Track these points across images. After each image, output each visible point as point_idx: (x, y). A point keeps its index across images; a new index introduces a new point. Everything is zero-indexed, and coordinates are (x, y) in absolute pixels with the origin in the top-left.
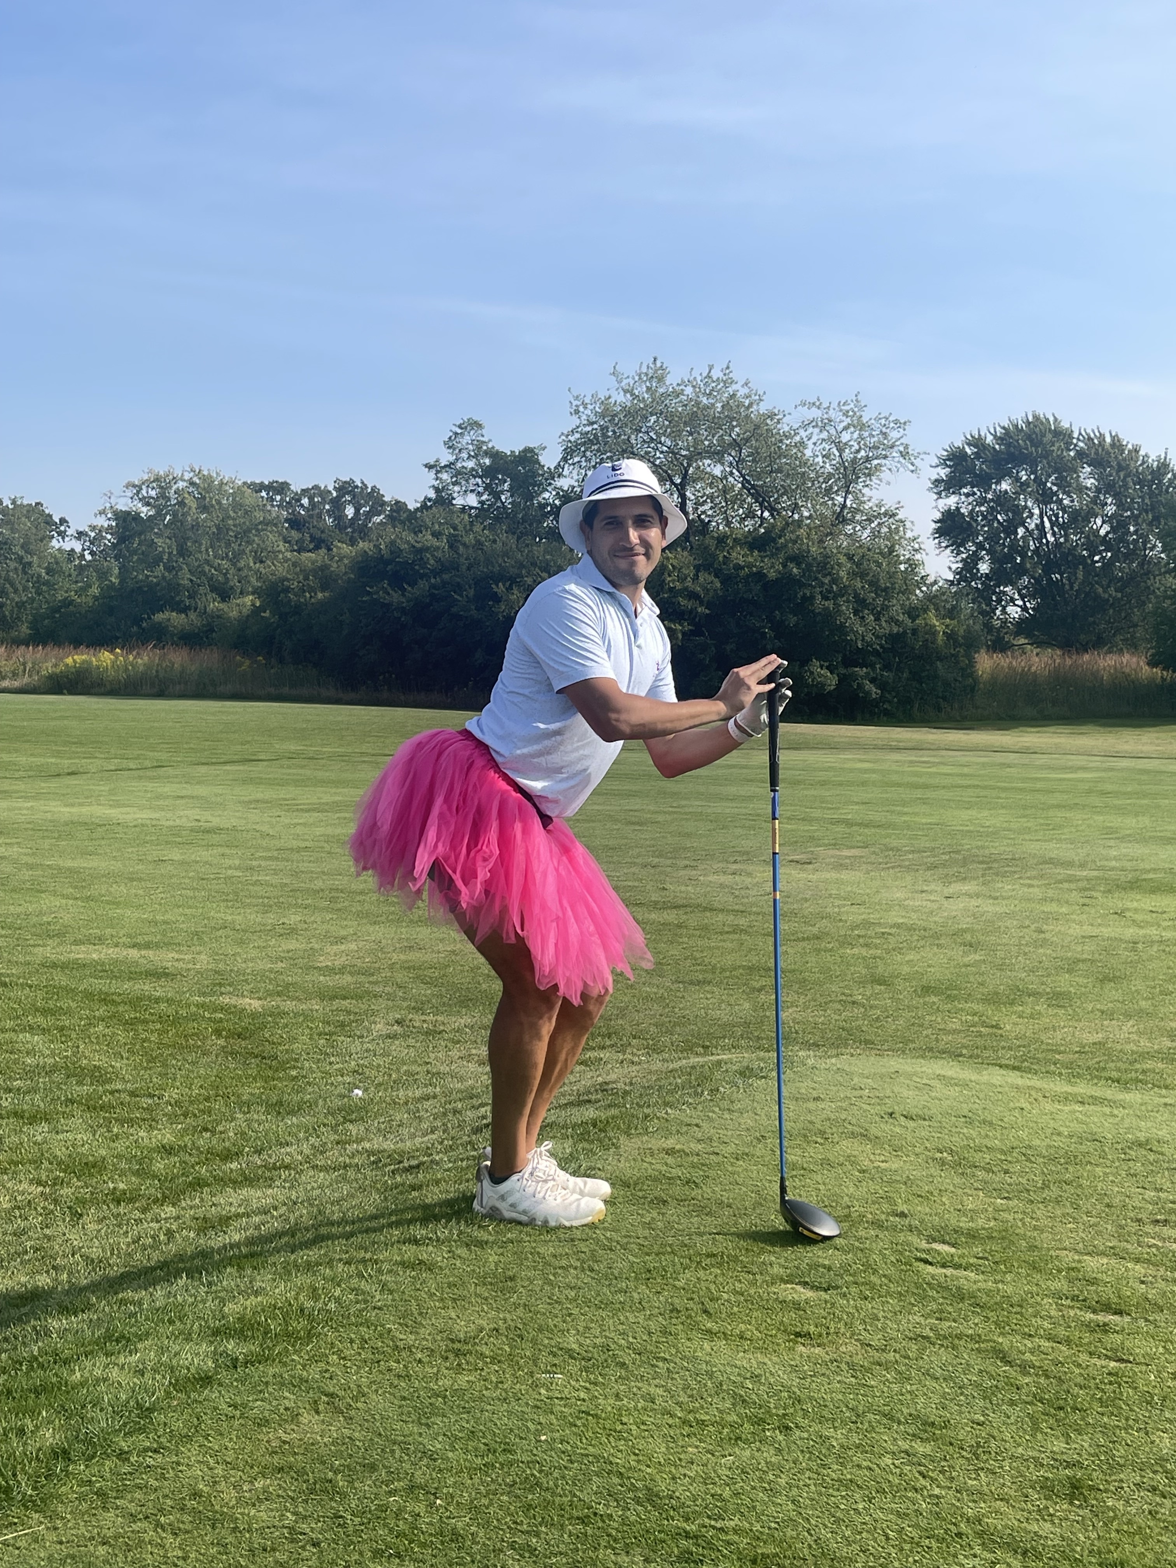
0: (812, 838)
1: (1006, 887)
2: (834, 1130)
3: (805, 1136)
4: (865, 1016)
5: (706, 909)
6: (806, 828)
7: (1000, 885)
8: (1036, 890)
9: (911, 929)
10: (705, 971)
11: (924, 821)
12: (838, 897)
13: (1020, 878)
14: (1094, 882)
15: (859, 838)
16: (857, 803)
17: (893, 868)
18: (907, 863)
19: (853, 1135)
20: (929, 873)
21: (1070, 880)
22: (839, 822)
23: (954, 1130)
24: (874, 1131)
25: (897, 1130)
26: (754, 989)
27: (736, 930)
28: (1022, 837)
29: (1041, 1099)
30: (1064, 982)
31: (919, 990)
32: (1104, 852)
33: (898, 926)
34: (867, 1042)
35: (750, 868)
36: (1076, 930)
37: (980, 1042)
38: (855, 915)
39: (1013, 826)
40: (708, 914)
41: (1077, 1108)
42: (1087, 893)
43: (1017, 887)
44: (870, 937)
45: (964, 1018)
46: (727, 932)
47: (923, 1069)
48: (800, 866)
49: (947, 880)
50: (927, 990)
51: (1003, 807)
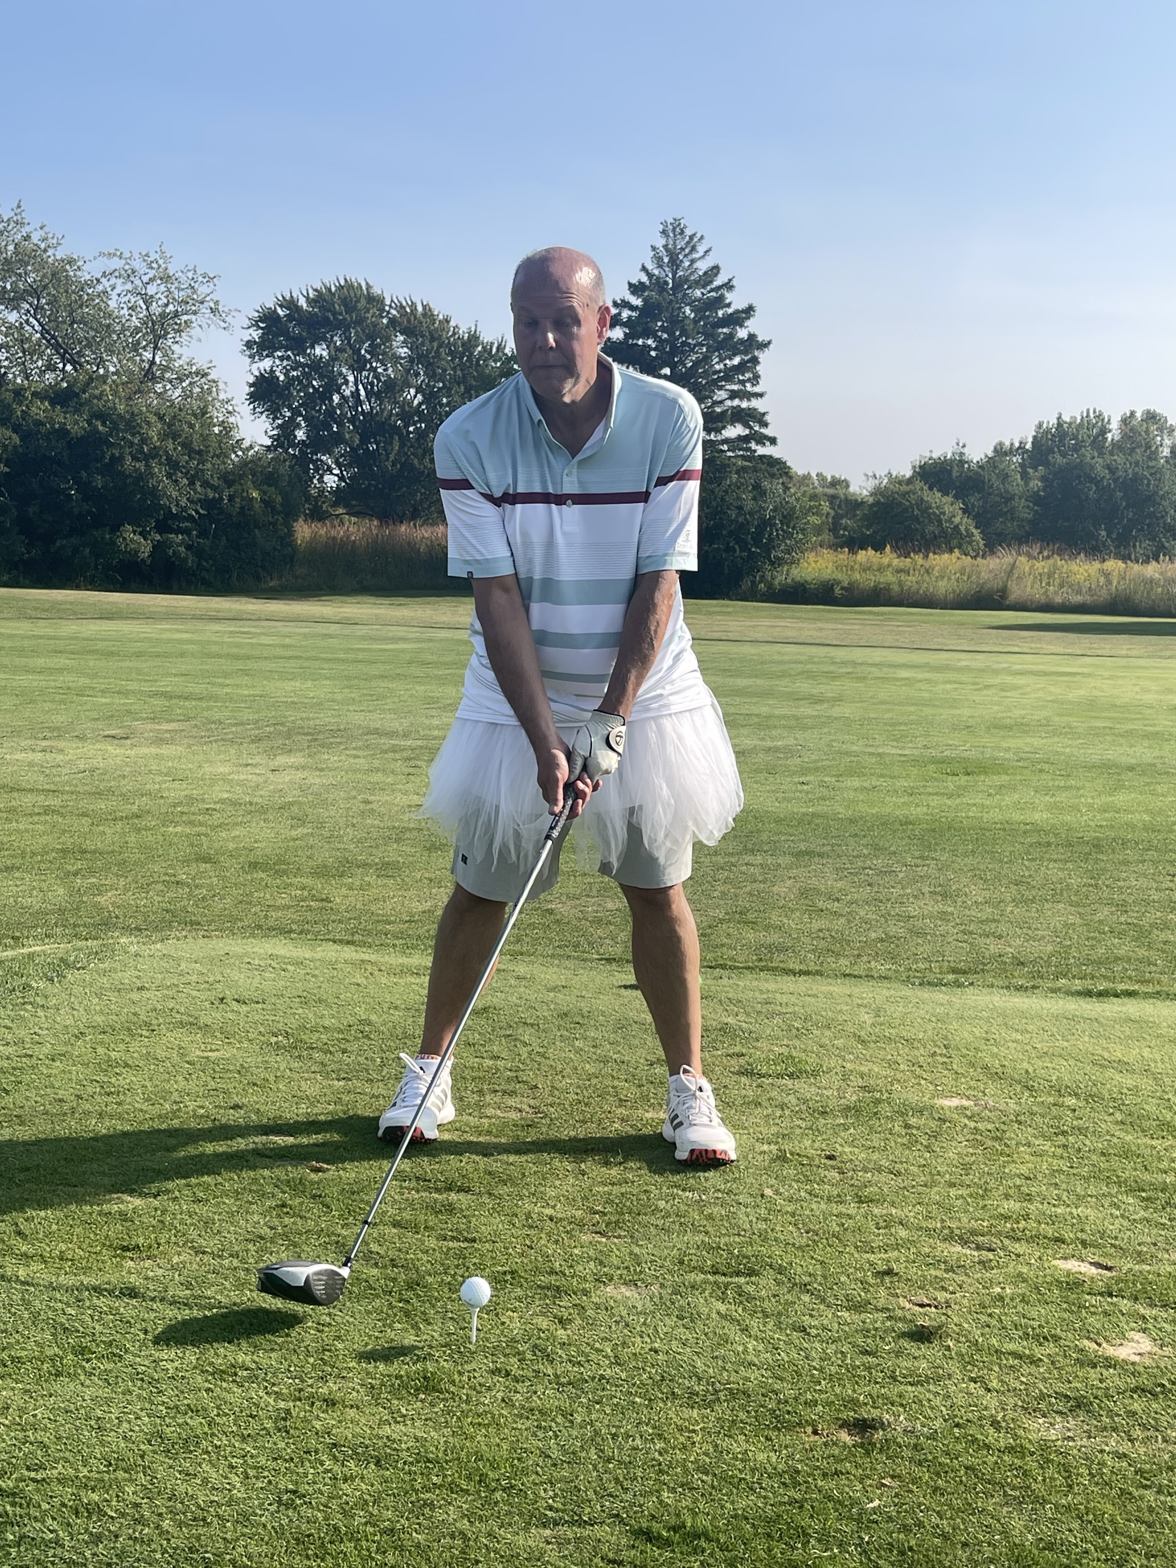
0: (129, 712)
1: (332, 758)
2: (161, 1020)
3: (129, 1029)
4: (190, 895)
5: (12, 789)
6: (122, 701)
7: (326, 757)
8: (362, 761)
9: (235, 804)
10: (13, 856)
11: (246, 692)
12: (160, 773)
13: (346, 749)
14: (417, 751)
15: (179, 711)
16: (175, 675)
17: (216, 741)
18: (231, 736)
19: (182, 1024)
20: (253, 746)
21: (394, 749)
22: (156, 694)
23: (289, 1011)
24: (204, 1019)
25: (230, 1015)
26: (68, 874)
27: (48, 810)
28: (346, 707)
29: (376, 973)
30: (392, 852)
31: (246, 867)
32: (427, 722)
33: (222, 801)
34: (192, 923)
35: (62, 744)
36: (401, 800)
37: (309, 916)
38: (176, 791)
39: (339, 697)
40: (16, 794)
41: (413, 980)
42: (412, 763)
43: (343, 758)
44: (194, 814)
45: (293, 893)
46: (39, 814)
47: (255, 950)
48: (116, 742)
49: (271, 753)
50: (254, 866)
51: (327, 678)
